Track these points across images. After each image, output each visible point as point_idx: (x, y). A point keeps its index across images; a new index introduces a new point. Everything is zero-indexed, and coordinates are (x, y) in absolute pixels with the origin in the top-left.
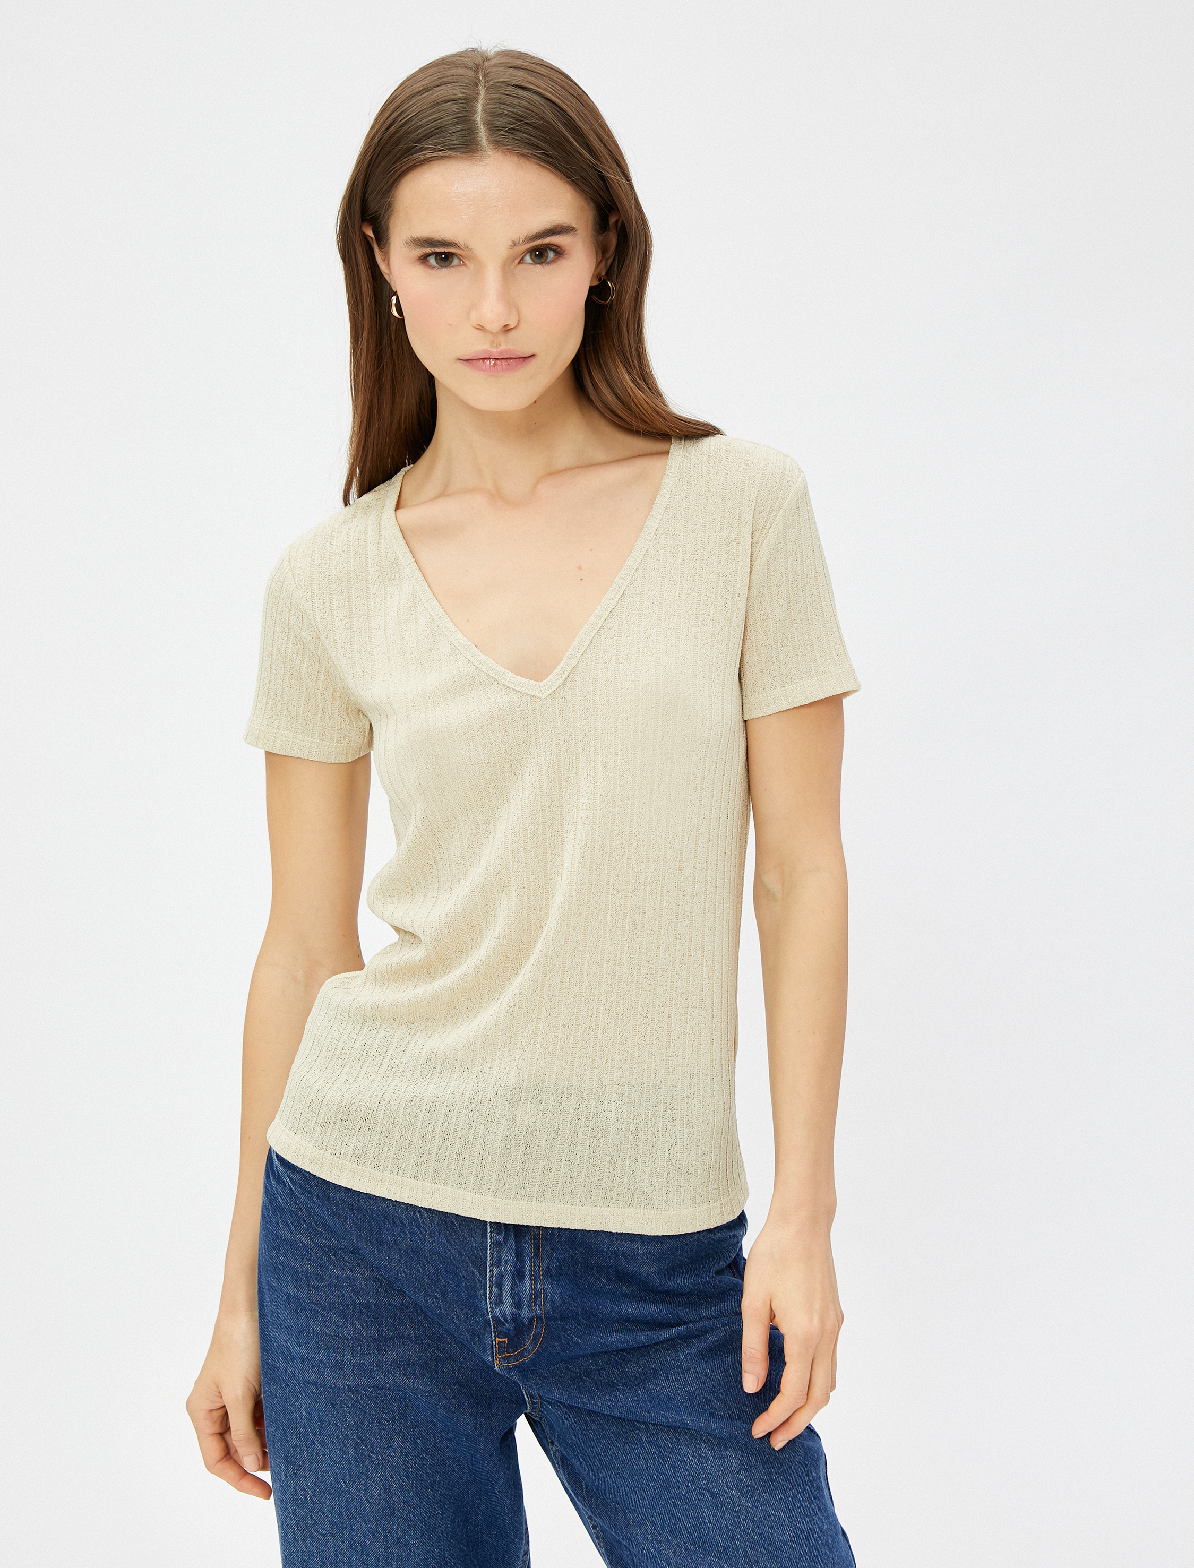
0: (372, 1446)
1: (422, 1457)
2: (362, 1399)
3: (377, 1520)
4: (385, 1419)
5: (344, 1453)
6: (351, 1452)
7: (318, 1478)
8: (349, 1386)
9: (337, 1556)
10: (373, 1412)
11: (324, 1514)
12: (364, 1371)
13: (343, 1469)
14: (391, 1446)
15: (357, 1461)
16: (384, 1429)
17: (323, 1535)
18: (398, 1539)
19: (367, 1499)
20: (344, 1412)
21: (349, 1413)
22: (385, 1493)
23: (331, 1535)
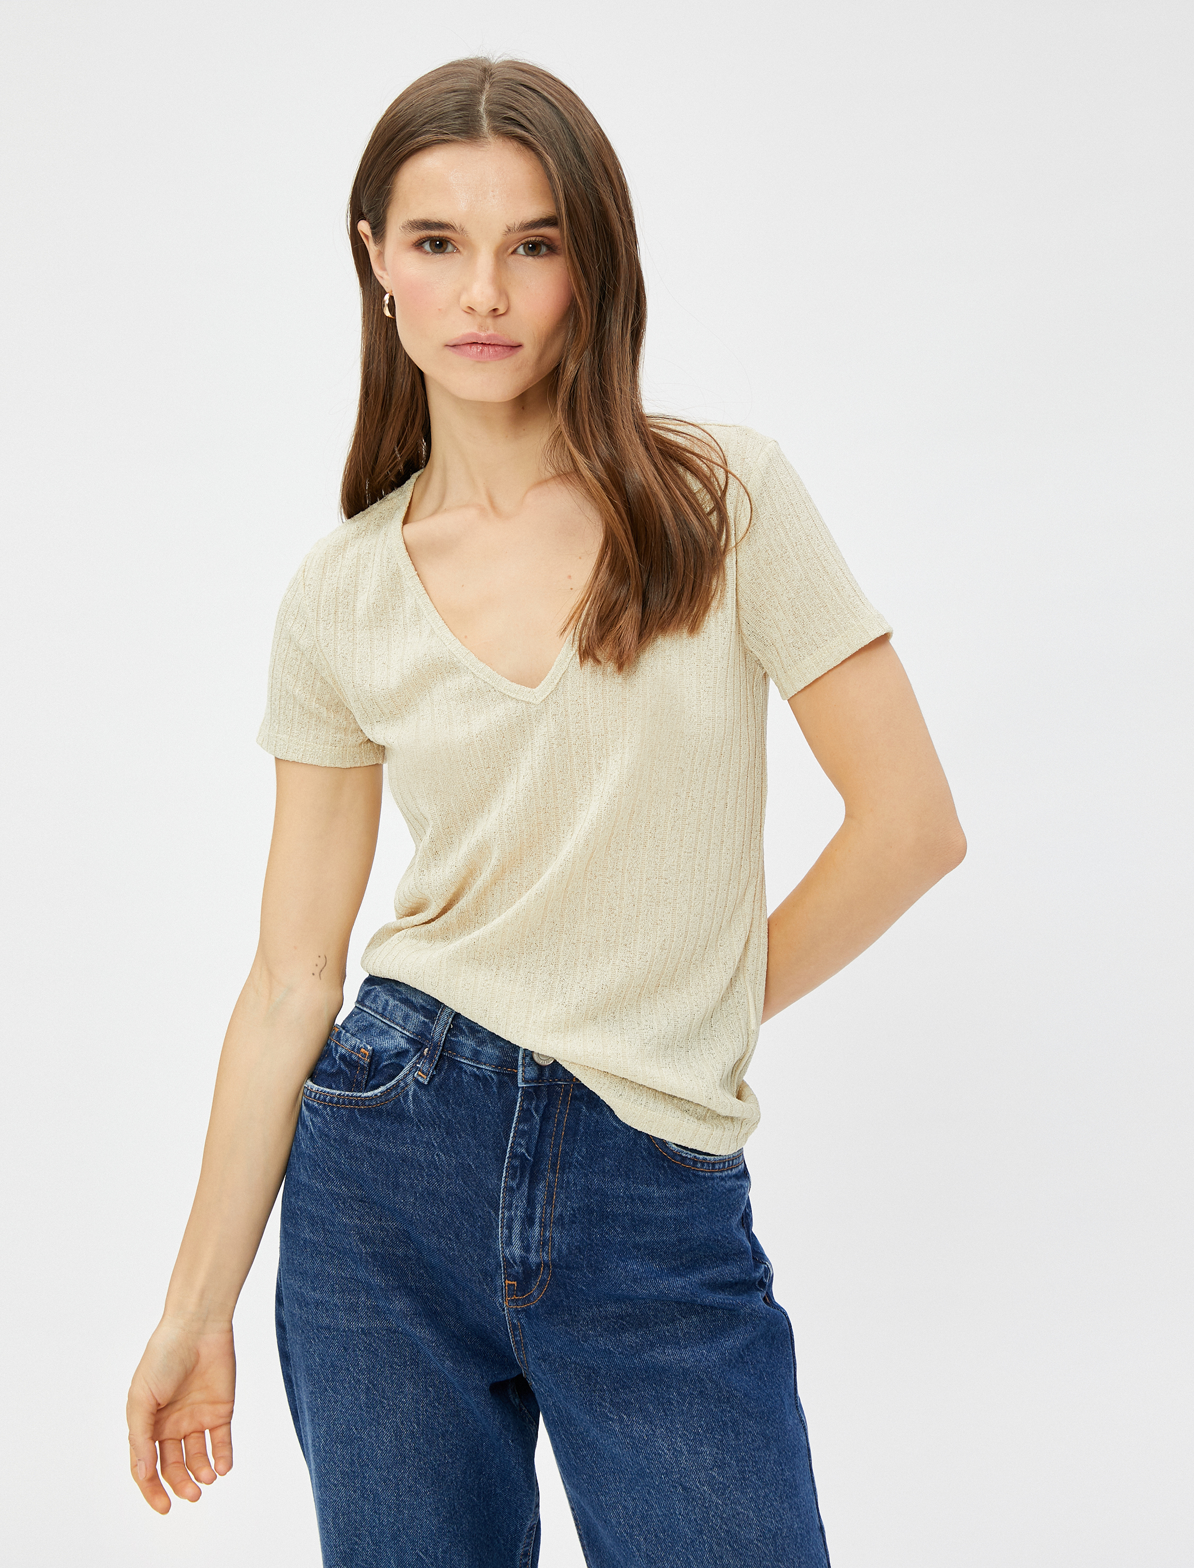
0: (383, 1391)
1: (434, 1406)
2: (375, 1342)
3: (388, 1468)
4: (396, 1364)
5: (356, 1399)
6: (363, 1397)
7: (330, 1427)
8: (362, 1329)
9: (350, 1506)
10: (385, 1355)
11: (335, 1464)
12: (378, 1313)
13: (355, 1415)
14: (402, 1392)
15: (368, 1407)
16: (395, 1374)
17: (335, 1485)
18: (410, 1487)
19: (378, 1446)
20: (357, 1356)
21: (362, 1356)
22: (396, 1440)
23: (343, 1485)
